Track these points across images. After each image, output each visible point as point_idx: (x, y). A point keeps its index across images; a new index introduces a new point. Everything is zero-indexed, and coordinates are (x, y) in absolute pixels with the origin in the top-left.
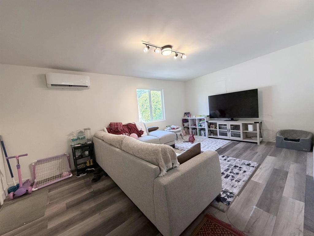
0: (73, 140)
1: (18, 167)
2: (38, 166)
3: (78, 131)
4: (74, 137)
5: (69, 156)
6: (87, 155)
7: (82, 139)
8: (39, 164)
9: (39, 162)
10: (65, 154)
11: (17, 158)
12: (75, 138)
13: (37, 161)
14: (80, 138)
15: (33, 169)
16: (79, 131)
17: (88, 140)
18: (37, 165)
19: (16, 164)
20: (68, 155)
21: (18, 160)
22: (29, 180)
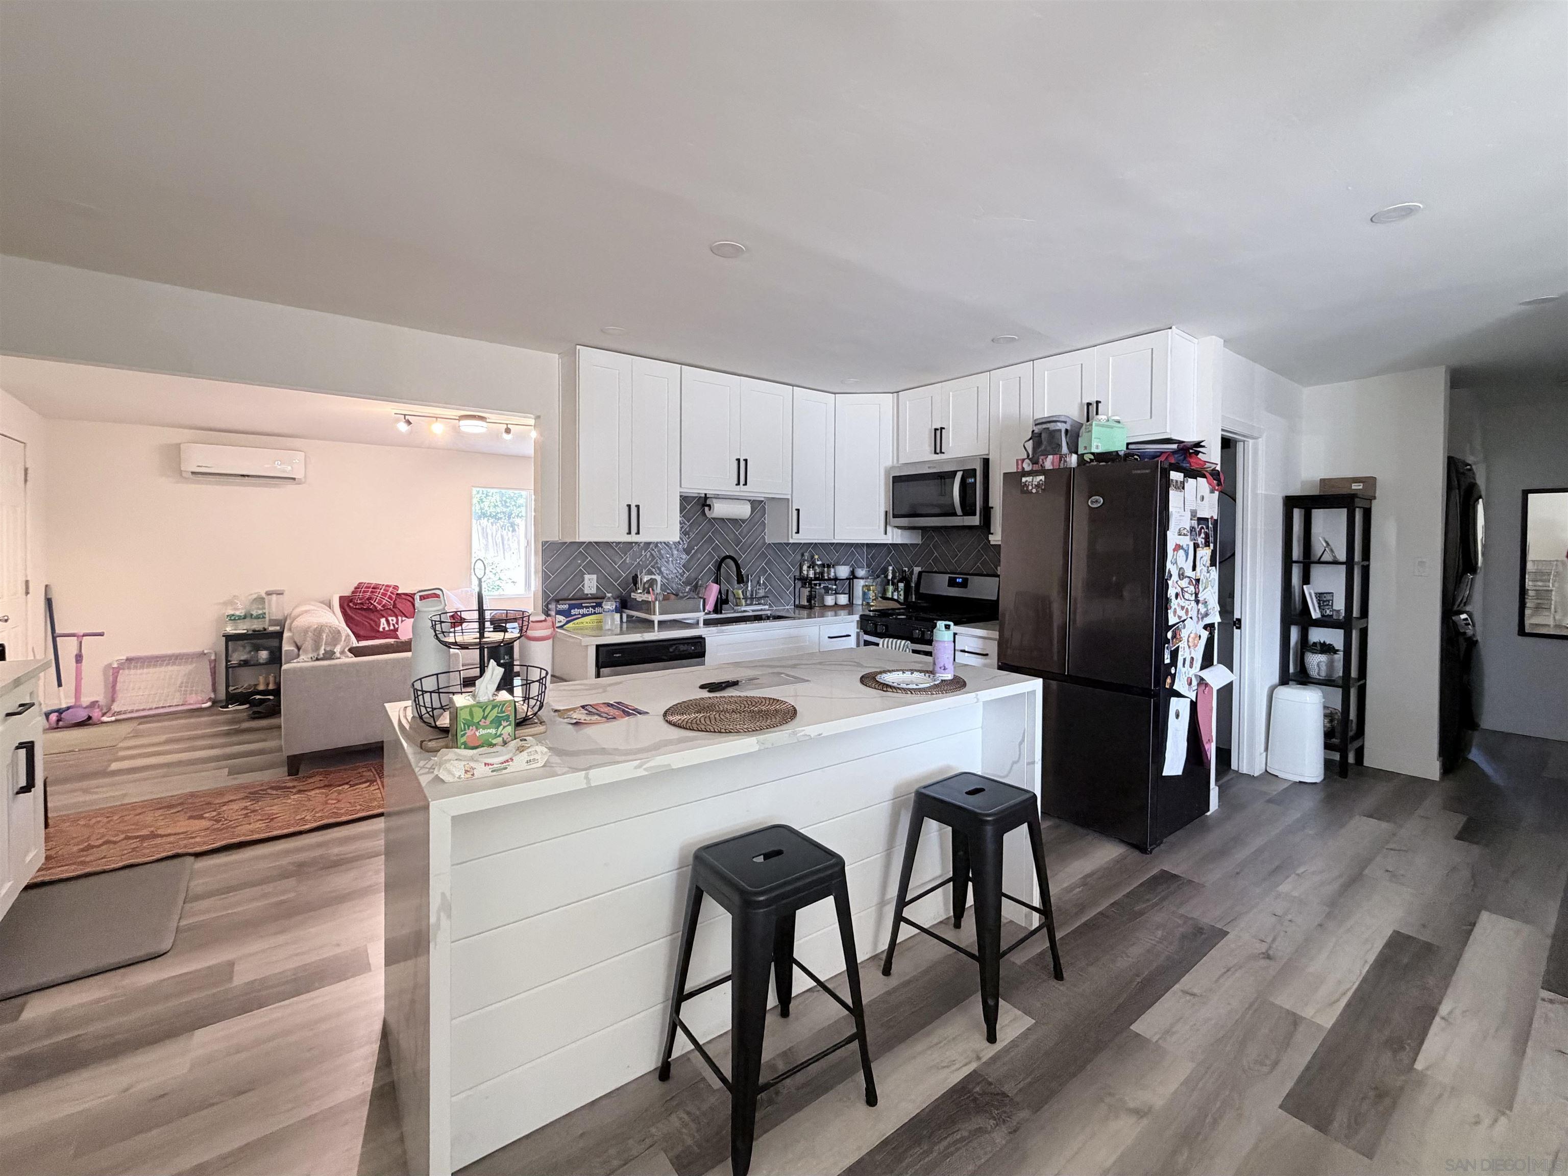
0: (233, 618)
1: (79, 658)
2: (127, 671)
3: (250, 598)
4: (237, 609)
5: (215, 660)
6: (261, 661)
7: (258, 617)
8: (129, 668)
9: (130, 661)
10: (206, 651)
11: (80, 637)
12: (238, 613)
13: (125, 658)
14: (252, 615)
15: (113, 675)
16: (255, 596)
17: (273, 622)
18: (123, 669)
19: (75, 651)
20: (213, 657)
21: (81, 643)
22: (97, 702)
